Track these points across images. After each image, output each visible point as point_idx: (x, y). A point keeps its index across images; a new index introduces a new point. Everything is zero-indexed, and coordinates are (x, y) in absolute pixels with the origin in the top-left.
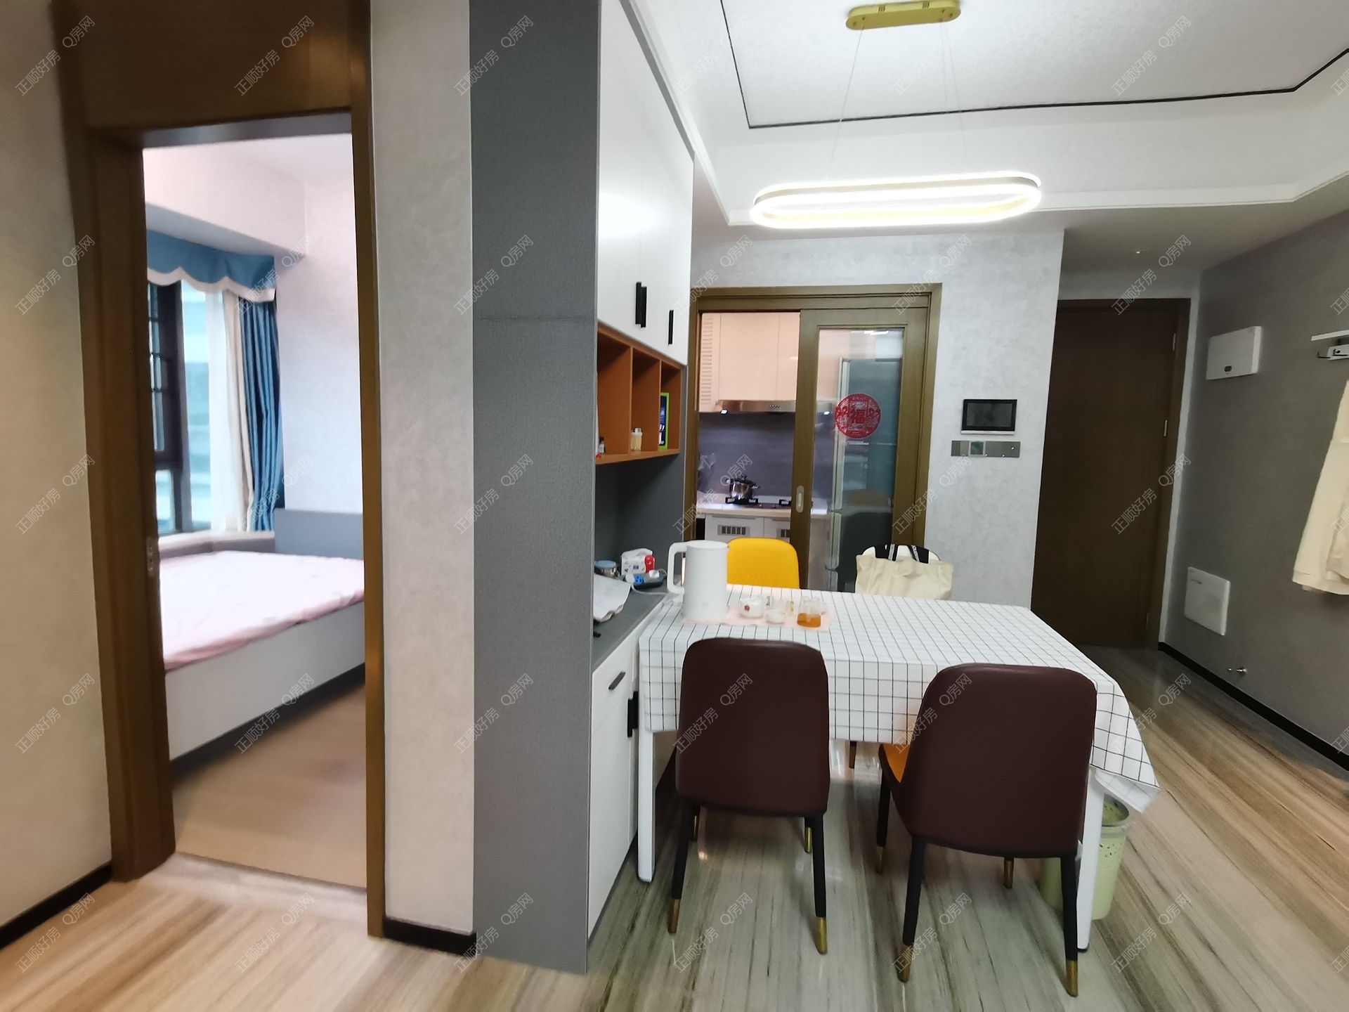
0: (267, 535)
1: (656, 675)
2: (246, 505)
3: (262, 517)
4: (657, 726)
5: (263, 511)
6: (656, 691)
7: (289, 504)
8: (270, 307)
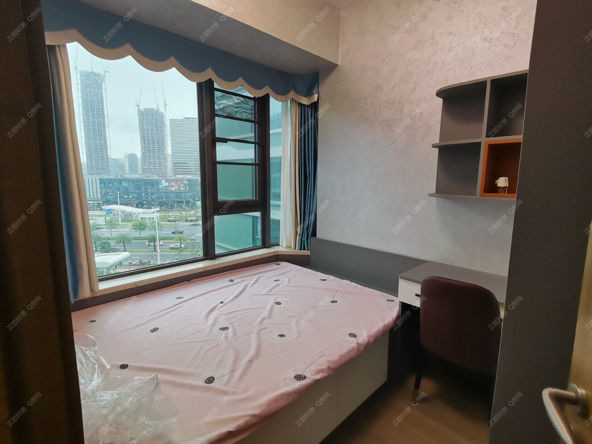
0: (306, 252)
2: (296, 233)
3: (304, 240)
5: (305, 238)
7: (319, 235)
8: (315, 106)
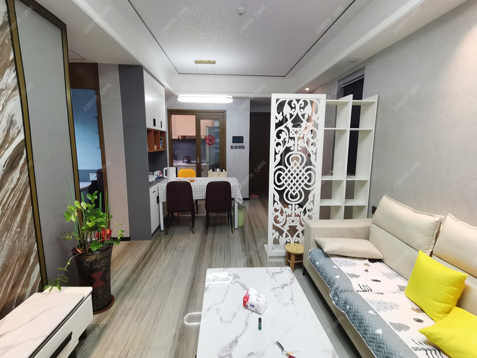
1: (162, 192)
4: (163, 201)
6: (162, 194)
